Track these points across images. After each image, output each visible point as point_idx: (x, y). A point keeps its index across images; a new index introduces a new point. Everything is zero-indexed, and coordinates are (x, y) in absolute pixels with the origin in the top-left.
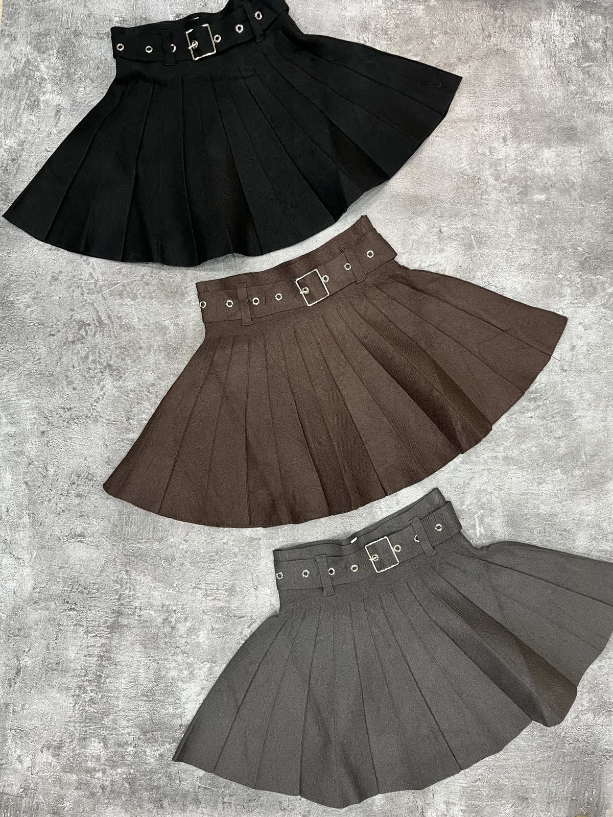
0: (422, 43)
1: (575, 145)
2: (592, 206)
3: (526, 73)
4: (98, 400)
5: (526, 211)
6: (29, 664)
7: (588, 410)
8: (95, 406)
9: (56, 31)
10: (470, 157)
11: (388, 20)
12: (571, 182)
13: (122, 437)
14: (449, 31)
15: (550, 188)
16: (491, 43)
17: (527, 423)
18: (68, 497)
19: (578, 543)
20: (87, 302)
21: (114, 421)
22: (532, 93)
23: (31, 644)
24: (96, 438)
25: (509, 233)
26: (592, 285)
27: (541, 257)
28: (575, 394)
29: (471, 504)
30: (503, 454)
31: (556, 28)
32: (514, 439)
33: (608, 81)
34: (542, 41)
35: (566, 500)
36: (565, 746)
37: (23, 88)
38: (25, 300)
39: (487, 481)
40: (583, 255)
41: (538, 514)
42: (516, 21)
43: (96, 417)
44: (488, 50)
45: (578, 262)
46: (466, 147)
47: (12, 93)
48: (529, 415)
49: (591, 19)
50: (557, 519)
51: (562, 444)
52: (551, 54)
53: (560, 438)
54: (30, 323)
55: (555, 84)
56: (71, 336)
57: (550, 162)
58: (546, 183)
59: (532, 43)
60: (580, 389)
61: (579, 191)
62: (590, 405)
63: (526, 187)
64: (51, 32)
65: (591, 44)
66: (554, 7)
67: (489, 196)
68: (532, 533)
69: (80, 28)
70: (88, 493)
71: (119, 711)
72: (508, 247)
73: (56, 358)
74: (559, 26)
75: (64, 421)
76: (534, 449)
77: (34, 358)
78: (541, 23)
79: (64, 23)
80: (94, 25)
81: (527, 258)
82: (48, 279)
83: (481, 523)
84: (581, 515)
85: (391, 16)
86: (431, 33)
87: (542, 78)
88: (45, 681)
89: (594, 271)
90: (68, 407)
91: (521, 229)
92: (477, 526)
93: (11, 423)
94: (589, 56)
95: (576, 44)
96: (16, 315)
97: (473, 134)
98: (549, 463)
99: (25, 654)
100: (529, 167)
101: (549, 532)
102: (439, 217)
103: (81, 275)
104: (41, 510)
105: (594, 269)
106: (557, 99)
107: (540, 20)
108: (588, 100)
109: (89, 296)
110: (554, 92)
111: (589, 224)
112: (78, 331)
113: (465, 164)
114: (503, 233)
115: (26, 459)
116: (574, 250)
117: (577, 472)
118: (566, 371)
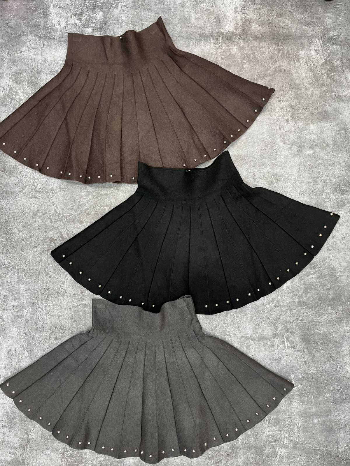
0: (237, 68)
1: (327, 122)
2: (339, 155)
3: (297, 82)
4: (64, 283)
5: (302, 161)
6: (34, 437)
7: (344, 272)
8: (63, 286)
9: (26, 70)
10: (268, 131)
11: (217, 56)
12: (326, 143)
13: (79, 303)
14: (252, 60)
15: (315, 147)
16: (277, 66)
17: (310, 281)
18: (50, 340)
19: (343, 348)
20: (54, 227)
21: (74, 295)
22: (302, 93)
23: (34, 426)
24: (64, 305)
25: (293, 173)
26: (342, 200)
27: (313, 186)
28: (336, 264)
29: (281, 330)
30: (298, 300)
31: (314, 54)
32: (304, 291)
33: (345, 83)
34: (306, 62)
35: (335, 324)
36: (342, 462)
37: (9, 105)
38: (18, 228)
39: (289, 316)
40: (336, 184)
41: (320, 334)
42: (291, 51)
43: (63, 293)
44: (275, 70)
45: (333, 188)
46: (266, 126)
47: (3, 109)
48: (311, 276)
49: (333, 48)
50: (331, 335)
51: (331, 292)
52: (311, 69)
53: (330, 289)
54: (22, 241)
55: (315, 87)
56: (46, 247)
57: (314, 132)
58: (312, 144)
59: (300, 64)
60: (339, 260)
61: (331, 147)
62: (345, 269)
63: (301, 147)
64: (23, 71)
65: (334, 62)
66: (312, 42)
67: (281, 152)
68: (317, 344)
69: (40, 69)
70: (61, 337)
71: (87, 461)
72: (293, 181)
73: (38, 260)
74: (315, 53)
75: (45, 296)
76: (315, 296)
77: (26, 261)
78: (305, 52)
79: (30, 66)
80: (48, 66)
81: (304, 188)
82: (31, 215)
83: (288, 340)
84: (344, 332)
85: (219, 53)
86: (242, 61)
87: (307, 84)
88: (44, 446)
89: (343, 192)
90: (47, 288)
91: (300, 171)
92: (286, 342)
93: (14, 299)
94: (333, 69)
95: (326, 62)
96: (14, 237)
97: (269, 119)
98: (325, 303)
99: (31, 431)
100: (302, 136)
101: (327, 343)
102: (253, 167)
103: (50, 211)
104: (35, 348)
105: (343, 191)
106: (316, 96)
107: (304, 50)
108: (334, 95)
109: (55, 223)
110: (314, 92)
111: (338, 166)
112: (50, 244)
113: (266, 135)
114: (290, 173)
115: (24, 320)
116: (331, 181)
117: (340, 308)
118: (330, 250)
